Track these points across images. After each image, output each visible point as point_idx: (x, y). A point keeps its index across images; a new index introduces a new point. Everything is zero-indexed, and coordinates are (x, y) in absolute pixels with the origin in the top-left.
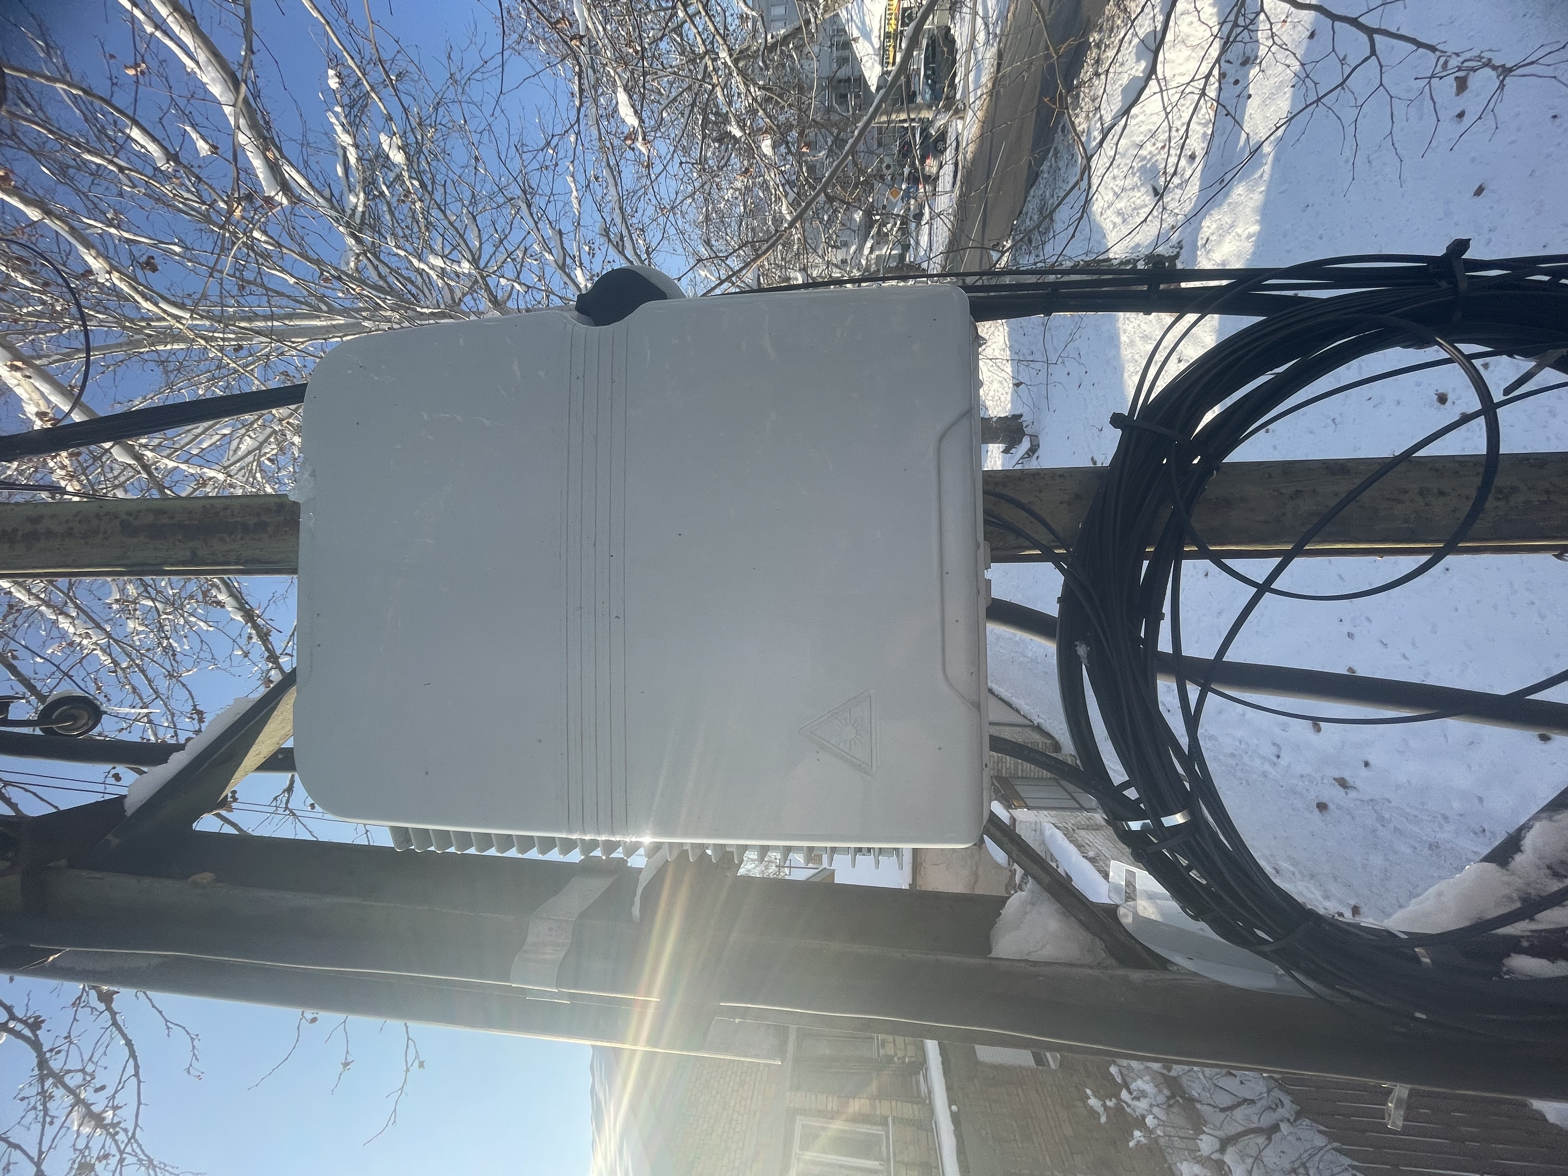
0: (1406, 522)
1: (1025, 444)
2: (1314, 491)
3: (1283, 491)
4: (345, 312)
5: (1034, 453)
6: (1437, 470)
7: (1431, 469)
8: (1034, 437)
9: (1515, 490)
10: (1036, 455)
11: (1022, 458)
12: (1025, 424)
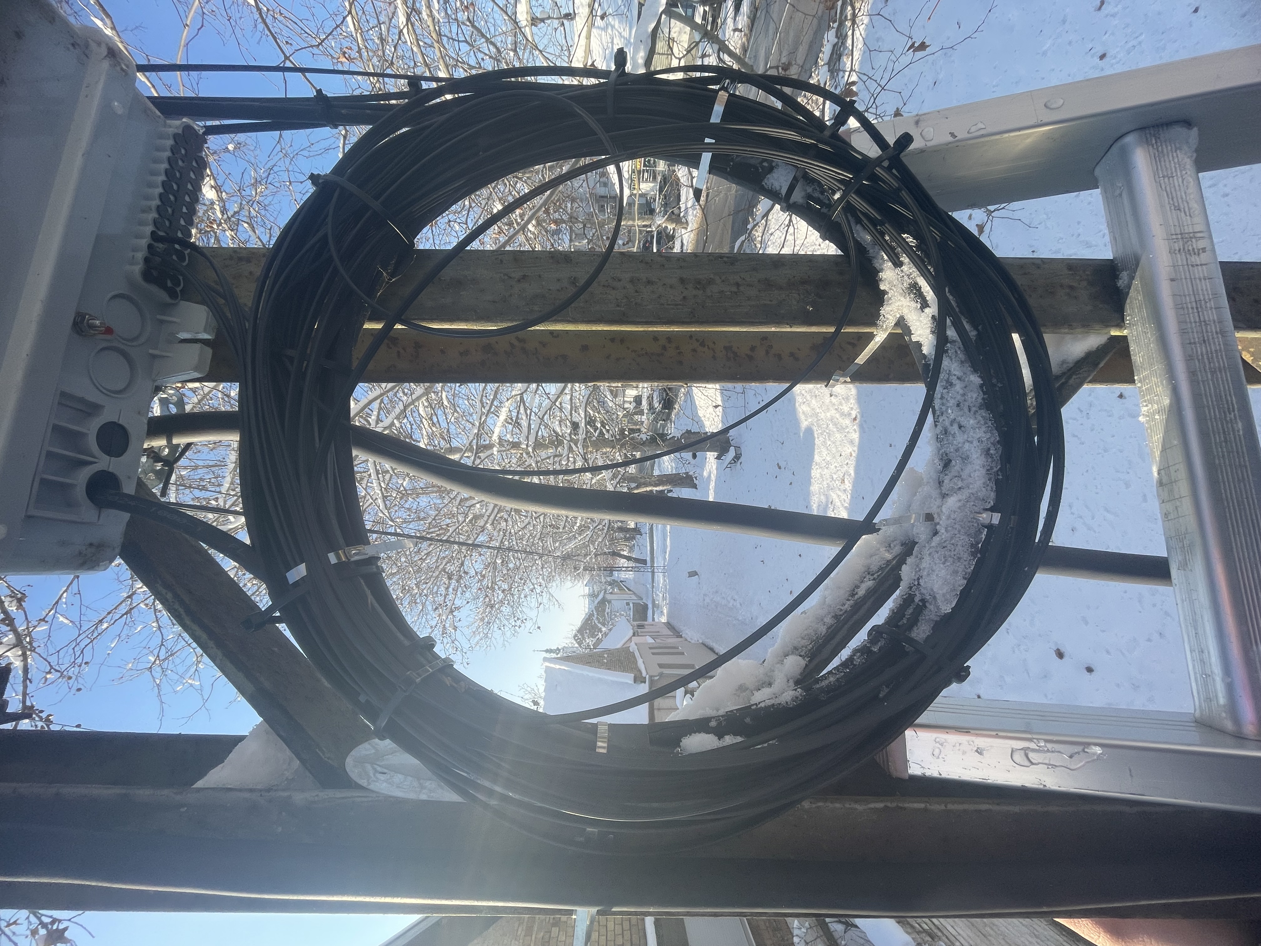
0: (618, 306)
1: (732, 453)
2: (540, 276)
3: (513, 275)
5: (738, 460)
6: (647, 263)
7: (642, 261)
8: (737, 448)
9: (710, 282)
10: (740, 461)
11: (730, 463)
12: (731, 438)
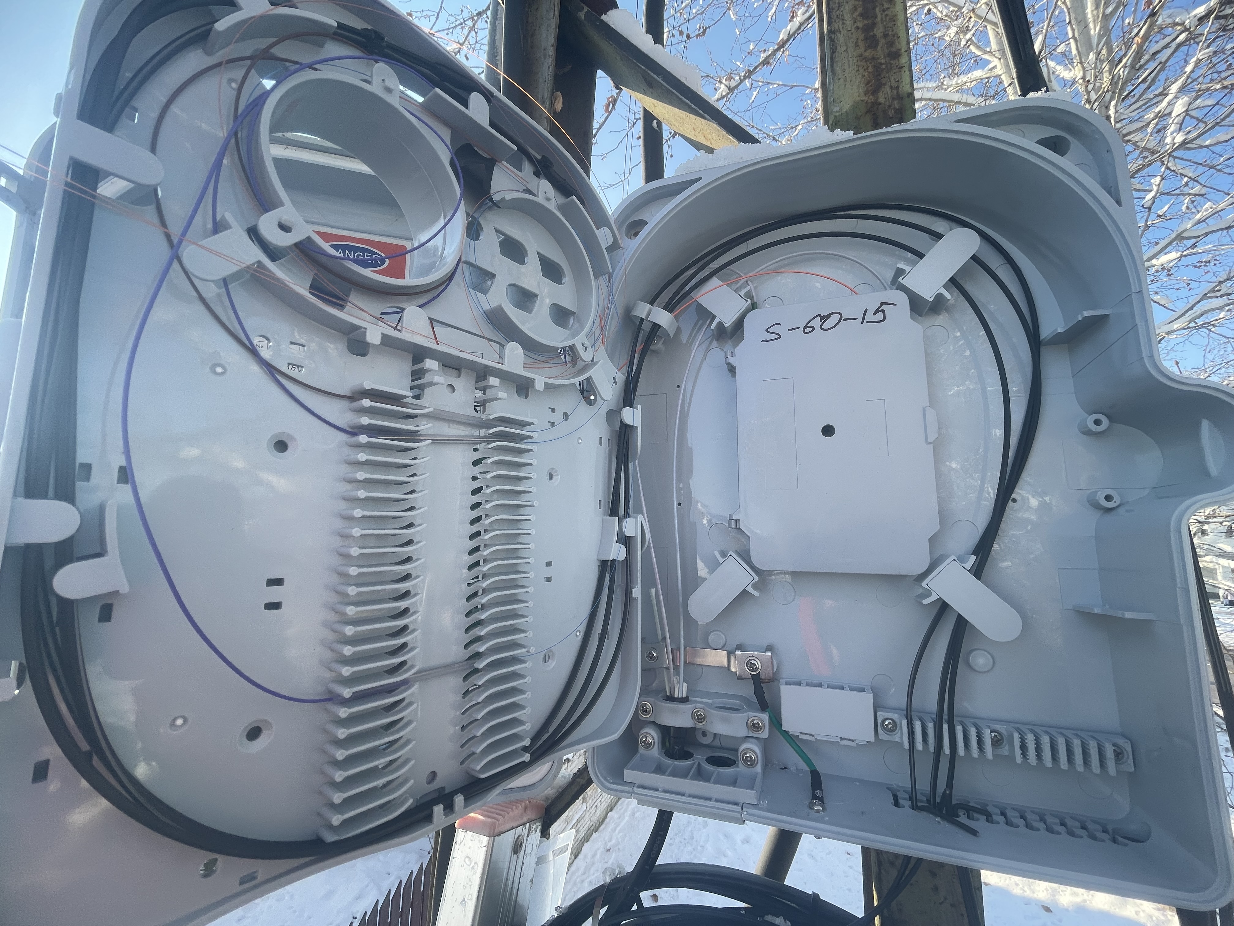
4: (1106, 31)
